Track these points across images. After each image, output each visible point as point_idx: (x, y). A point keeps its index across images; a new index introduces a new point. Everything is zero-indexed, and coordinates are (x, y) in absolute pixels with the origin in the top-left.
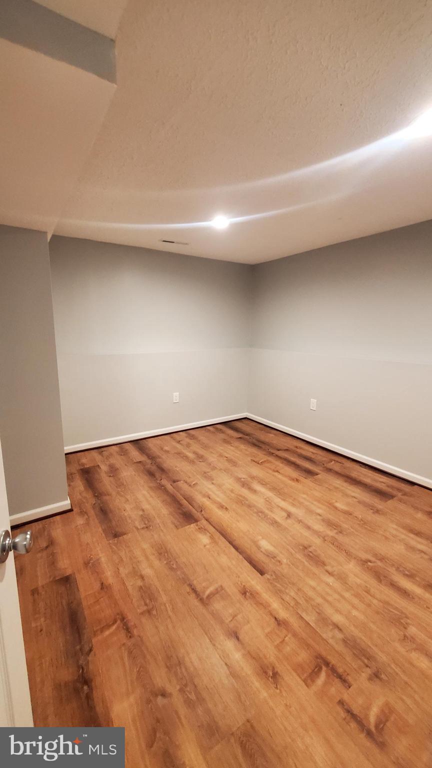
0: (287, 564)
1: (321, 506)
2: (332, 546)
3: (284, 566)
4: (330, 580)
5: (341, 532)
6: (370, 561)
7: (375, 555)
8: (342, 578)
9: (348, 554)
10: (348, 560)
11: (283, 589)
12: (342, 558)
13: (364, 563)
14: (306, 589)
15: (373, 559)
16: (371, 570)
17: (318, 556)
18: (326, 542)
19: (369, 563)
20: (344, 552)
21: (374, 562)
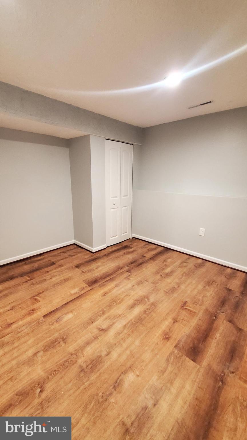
0: (50, 328)
1: (124, 357)
2: (66, 359)
3: (48, 326)
4: (30, 353)
5: (82, 370)
6: (41, 392)
7: (48, 400)
8: (30, 362)
9: (53, 373)
10: (46, 371)
11: (31, 326)
12: (49, 365)
13: (41, 385)
14: (27, 338)
15: (44, 395)
16: (32, 389)
17: (54, 347)
18: (70, 355)
19: (39, 390)
20: (56, 368)
21: (39, 396)
